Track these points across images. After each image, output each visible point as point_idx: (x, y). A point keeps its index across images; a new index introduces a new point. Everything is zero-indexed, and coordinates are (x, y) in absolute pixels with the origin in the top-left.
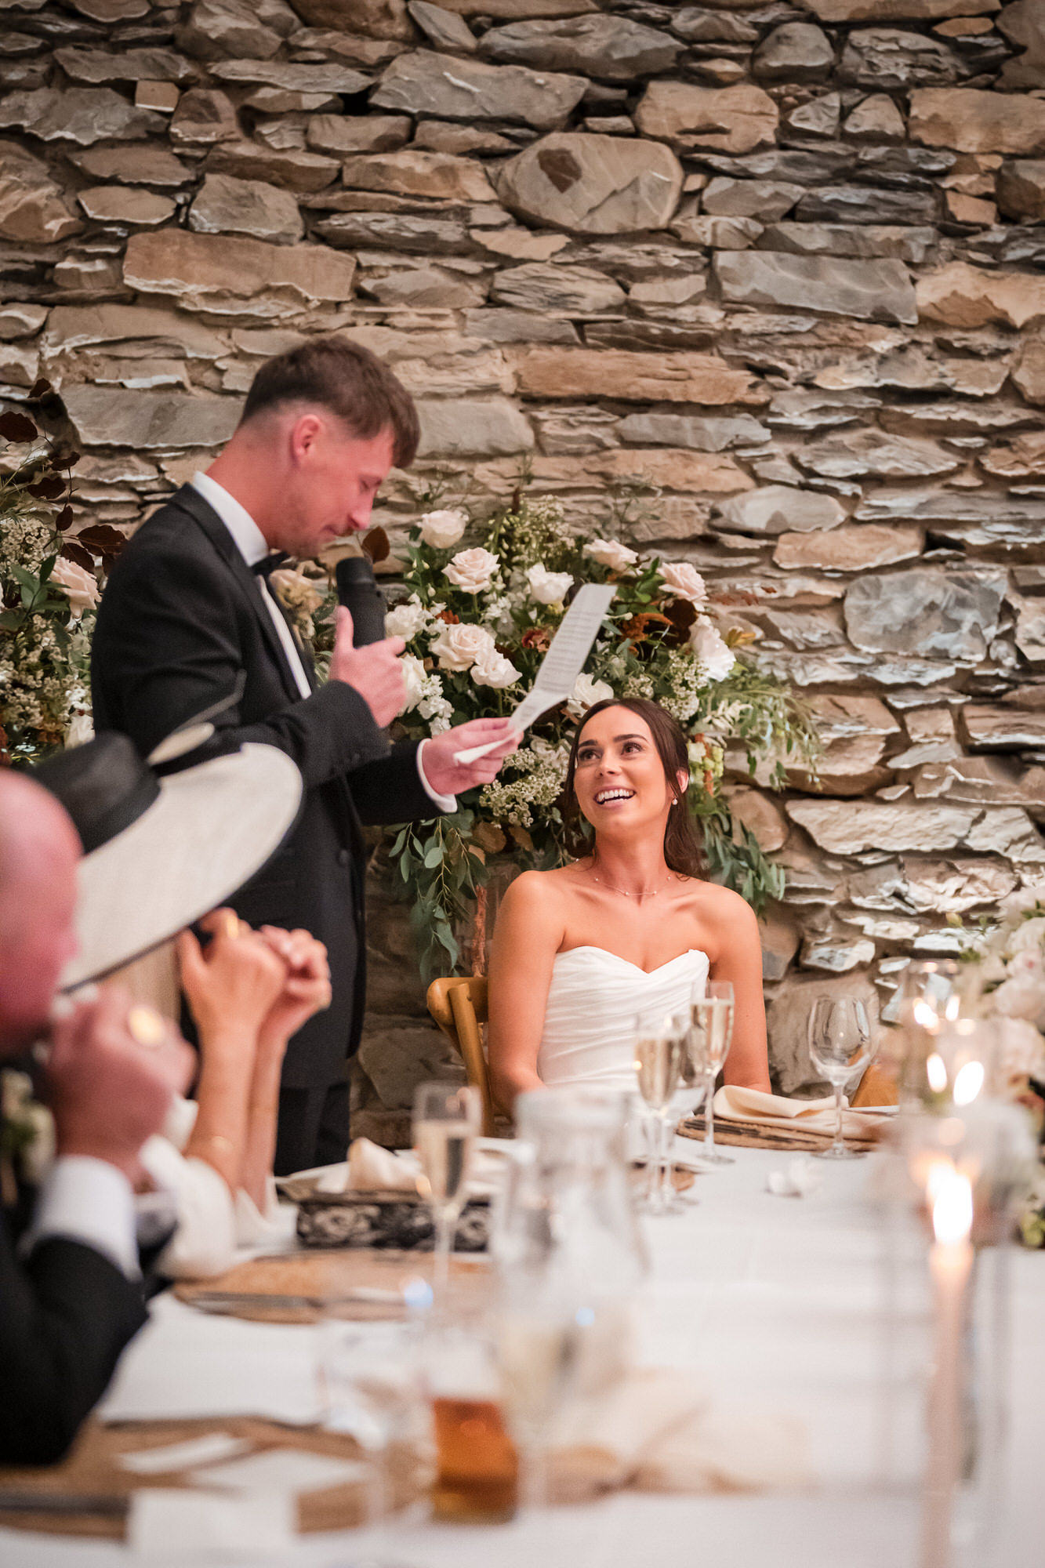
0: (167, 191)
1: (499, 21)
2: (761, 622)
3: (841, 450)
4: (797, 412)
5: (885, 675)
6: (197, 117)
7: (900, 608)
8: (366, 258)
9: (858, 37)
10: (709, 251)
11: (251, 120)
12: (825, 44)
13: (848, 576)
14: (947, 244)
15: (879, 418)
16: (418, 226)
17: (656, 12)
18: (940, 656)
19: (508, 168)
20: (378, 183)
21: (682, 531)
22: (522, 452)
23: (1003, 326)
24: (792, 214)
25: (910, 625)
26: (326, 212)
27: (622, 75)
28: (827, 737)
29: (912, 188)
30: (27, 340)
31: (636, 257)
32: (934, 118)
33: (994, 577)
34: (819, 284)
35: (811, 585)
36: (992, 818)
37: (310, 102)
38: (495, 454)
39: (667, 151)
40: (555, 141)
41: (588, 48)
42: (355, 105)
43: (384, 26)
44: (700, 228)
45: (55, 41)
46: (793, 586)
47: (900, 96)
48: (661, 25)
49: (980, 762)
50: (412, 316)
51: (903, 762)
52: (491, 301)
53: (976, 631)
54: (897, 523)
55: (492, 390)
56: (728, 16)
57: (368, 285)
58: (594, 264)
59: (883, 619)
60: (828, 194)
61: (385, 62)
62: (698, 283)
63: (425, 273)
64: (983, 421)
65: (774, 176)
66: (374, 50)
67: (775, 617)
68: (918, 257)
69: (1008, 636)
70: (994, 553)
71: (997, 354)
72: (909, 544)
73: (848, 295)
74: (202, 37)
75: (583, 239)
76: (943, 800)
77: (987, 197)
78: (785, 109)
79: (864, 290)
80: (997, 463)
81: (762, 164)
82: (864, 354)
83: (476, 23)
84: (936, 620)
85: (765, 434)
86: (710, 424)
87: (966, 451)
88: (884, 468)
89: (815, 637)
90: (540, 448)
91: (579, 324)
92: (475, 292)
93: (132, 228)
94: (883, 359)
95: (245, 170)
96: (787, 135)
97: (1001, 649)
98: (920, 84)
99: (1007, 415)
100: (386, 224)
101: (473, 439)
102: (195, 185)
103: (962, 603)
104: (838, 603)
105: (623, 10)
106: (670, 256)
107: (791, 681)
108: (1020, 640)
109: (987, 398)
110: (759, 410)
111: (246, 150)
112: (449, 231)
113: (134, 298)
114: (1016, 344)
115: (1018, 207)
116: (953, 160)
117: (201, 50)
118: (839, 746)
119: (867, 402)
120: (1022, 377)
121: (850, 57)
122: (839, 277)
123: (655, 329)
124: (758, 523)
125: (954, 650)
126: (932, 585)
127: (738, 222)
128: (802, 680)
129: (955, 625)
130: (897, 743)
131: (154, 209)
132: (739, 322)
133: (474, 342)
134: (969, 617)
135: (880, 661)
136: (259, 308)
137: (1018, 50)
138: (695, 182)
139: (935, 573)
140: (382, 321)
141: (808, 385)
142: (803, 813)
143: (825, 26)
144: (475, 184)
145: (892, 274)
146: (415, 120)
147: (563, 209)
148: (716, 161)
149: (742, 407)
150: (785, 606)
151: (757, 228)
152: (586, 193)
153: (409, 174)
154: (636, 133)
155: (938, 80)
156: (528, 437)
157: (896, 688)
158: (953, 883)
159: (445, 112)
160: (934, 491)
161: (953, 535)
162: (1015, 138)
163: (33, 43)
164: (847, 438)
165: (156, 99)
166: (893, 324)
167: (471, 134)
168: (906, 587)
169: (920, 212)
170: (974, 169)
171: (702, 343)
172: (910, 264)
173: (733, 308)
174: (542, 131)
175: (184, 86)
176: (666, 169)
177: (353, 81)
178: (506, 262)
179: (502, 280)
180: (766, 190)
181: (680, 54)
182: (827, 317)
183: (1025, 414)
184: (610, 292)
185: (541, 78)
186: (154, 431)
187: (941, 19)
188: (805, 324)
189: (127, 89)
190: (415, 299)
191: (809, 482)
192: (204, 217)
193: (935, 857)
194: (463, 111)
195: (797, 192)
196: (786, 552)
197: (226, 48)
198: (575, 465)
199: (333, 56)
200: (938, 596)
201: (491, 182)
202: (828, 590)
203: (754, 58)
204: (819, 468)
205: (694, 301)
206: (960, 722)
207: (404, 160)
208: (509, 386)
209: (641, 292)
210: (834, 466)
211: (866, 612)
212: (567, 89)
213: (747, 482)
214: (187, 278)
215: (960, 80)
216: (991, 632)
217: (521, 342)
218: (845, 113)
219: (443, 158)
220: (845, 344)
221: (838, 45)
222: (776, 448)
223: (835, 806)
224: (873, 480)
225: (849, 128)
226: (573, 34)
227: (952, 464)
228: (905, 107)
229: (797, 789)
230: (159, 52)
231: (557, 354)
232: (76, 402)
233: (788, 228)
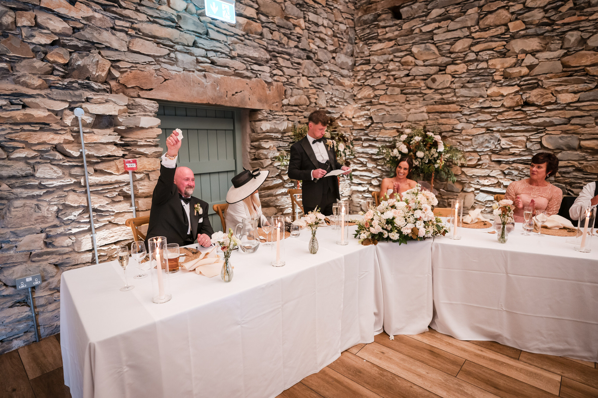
0: (384, 90)
1: (427, 60)
2: (460, 143)
3: (473, 117)
4: (466, 112)
5: (478, 150)
6: (388, 80)
7: (481, 140)
8: (408, 96)
9: (480, 53)
10: (455, 89)
11: (395, 79)
12: (475, 55)
13: (473, 136)
14: (494, 84)
15: (480, 112)
16: (414, 91)
17: (449, 55)
18: (487, 147)
19: (427, 81)
20: (410, 85)
21: (448, 130)
22: (426, 120)
23: (502, 96)
24: (468, 82)
25: (483, 143)
26: (403, 90)
27: (444, 65)
28: (468, 159)
29: (488, 76)
30: (369, 110)
31: (444, 91)
32: (492, 64)
33: (498, 135)
34: (471, 92)
35: (467, 137)
36: (494, 171)
37: (402, 76)
38: (423, 121)
39: (449, 76)
40: (433, 76)
41: (438, 62)
42: (408, 75)
43: (412, 64)
44: (454, 86)
45: (373, 73)
46: (464, 137)
47: (487, 61)
48: (450, 57)
49: (493, 163)
50: (413, 103)
51: (480, 163)
52: (424, 100)
53: (493, 143)
54: (482, 127)
55: (423, 112)
56: (459, 54)
57: (408, 99)
58: (438, 93)
59: (478, 142)
60: (473, 79)
61: (411, 69)
62: (453, 94)
63: (415, 97)
64: (497, 111)
65: (465, 77)
66: (410, 68)
67: (462, 142)
68: (488, 86)
69: (499, 144)
70: (498, 131)
71: (500, 100)
72: (483, 131)
73: (475, 93)
74: (389, 70)
75: (436, 90)
76: (486, 168)
77: (501, 75)
78: (468, 66)
79: (478, 92)
80: (500, 117)
81: (463, 76)
82: (478, 102)
83: (424, 61)
84: (487, 142)
85: (461, 115)
86: (453, 114)
87: (495, 116)
88: (480, 119)
89: (467, 145)
90: (429, 119)
91: (435, 102)
92: (422, 99)
93: (381, 95)
94: (481, 103)
95: (394, 86)
96: (468, 70)
97: (498, 146)
98: (490, 59)
99: (501, 110)
100: (410, 91)
101: (420, 119)
102: (387, 89)
103: (491, 139)
104: (471, 139)
105: (444, 56)
106: (449, 91)
107: (463, 151)
108: (501, 144)
109: (498, 107)
110: (461, 112)
111: (393, 83)
112: (418, 91)
113: (381, 104)
114: (505, 98)
115: (507, 76)
116: (495, 70)
117: (389, 71)
118: (470, 160)
119: (478, 109)
120: (505, 103)
121: (479, 57)
122: (474, 91)
123: (446, 101)
124: (460, 128)
125: (490, 146)
126: (487, 136)
127: (459, 85)
128: (465, 150)
129: (490, 142)
130: (479, 160)
131: (383, 92)
132: (459, 99)
133: (421, 105)
134: (492, 141)
135: (477, 148)
136: (394, 104)
137: (509, 50)
138: (453, 79)
139: (487, 135)
140: (409, 104)
141: (469, 107)
142: (464, 169)
143: (475, 52)
144: (422, 84)
145: (483, 90)
146: (415, 76)
147: (434, 86)
148: (456, 76)
149: (458, 112)
150: (463, 140)
151: (462, 85)
152: (437, 83)
153: (414, 84)
154: (446, 74)
155: (494, 58)
156: (427, 118)
157: (480, 152)
158: (487, 181)
159: (418, 74)
160: (488, 122)
161: (491, 129)
162: (506, 65)
163: (370, 73)
164: (474, 115)
165: (383, 78)
166: (483, 97)
167: (422, 77)
168: (482, 137)
169: (489, 79)
170: (499, 71)
171: (453, 103)
172: (486, 87)
173: (458, 97)
174: (432, 75)
175: (387, 76)
176: (449, 78)
177: (407, 72)
178: (426, 94)
179: (425, 97)
180: (464, 79)
181: (453, 61)
182: (472, 97)
183: (505, 109)
184: (440, 97)
185: (431, 68)
186: (382, 120)
187: (495, 48)
188: (468, 99)
189: (380, 77)
190: (414, 100)
191: (468, 122)
192: (388, 93)
193: (485, 177)
194: (421, 74)
195: (468, 79)
196: (464, 132)
197: (392, 70)
198: (434, 121)
199: (405, 69)
200: (488, 138)
201: (425, 83)
202: (470, 138)
203: (464, 59)
204: (470, 120)
205: (453, 97)
206: (490, 156)
207: (413, 82)
208: (425, 111)
209: (444, 96)
210: (472, 119)
211: (475, 141)
212: (436, 69)
213: (458, 122)
214: (386, 100)
215: (498, 57)
216: (496, 143)
217: (427, 105)
218: (477, 65)
219: (418, 81)
220: (475, 101)
221: (477, 55)
222: (463, 117)
223: (469, 169)
224: (478, 121)
225: (478, 68)
226: (437, 61)
227: (491, 118)
228: (488, 63)
229: (462, 166)
230: (384, 72)
231: (432, 106)
232: (374, 117)
233: (467, 85)
